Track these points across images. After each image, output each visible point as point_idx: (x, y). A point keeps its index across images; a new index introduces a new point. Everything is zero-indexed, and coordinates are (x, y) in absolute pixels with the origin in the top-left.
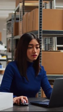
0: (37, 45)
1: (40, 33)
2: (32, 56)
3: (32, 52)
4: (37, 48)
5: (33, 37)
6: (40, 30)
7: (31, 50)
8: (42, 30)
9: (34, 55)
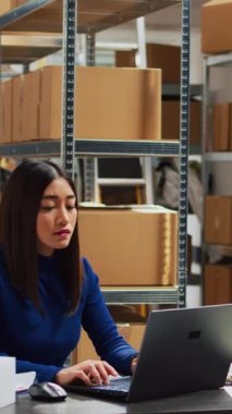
0: (70, 197)
1: (69, 148)
2: (55, 234)
3: (56, 220)
4: (69, 208)
5: (54, 171)
6: (69, 139)
7: (50, 216)
8: (75, 139)
9: (61, 233)
